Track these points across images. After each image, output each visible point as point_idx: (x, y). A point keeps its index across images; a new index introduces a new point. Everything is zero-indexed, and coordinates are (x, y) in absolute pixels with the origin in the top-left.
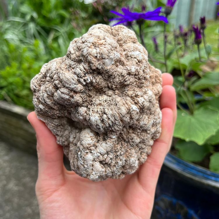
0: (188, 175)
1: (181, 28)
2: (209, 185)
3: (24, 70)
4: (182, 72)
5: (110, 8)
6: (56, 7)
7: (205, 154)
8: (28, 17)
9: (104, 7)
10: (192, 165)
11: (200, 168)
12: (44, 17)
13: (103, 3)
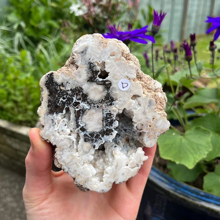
0: (181, 196)
1: (172, 43)
2: (203, 207)
3: (9, 81)
4: (173, 89)
5: (102, 21)
6: (45, 17)
7: (198, 174)
8: (15, 27)
9: (95, 20)
10: (185, 185)
11: (193, 188)
12: (33, 27)
13: (94, 15)
